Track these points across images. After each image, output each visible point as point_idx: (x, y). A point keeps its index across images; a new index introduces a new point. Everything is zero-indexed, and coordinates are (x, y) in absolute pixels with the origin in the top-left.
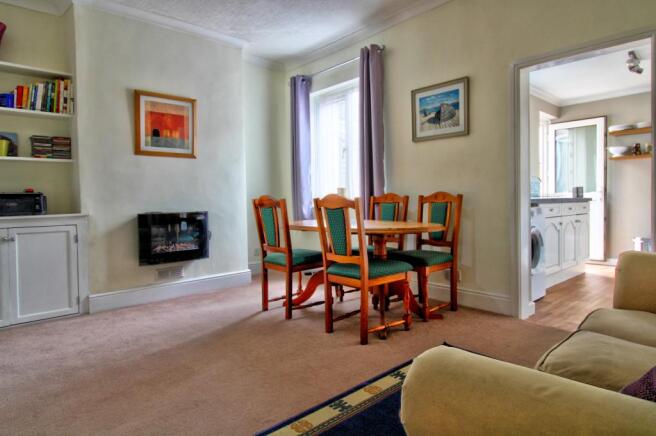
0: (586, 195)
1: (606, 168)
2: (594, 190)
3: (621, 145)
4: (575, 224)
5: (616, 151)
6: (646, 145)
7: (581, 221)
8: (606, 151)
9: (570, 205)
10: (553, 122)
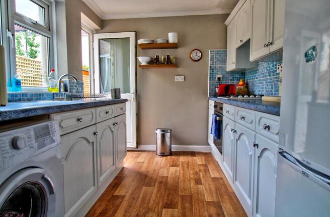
0: (123, 96)
1: (136, 74)
2: (129, 92)
3: (146, 56)
4: (113, 128)
5: (143, 60)
6: (163, 58)
7: (118, 123)
8: (136, 59)
9: (107, 108)
10: (97, 32)
